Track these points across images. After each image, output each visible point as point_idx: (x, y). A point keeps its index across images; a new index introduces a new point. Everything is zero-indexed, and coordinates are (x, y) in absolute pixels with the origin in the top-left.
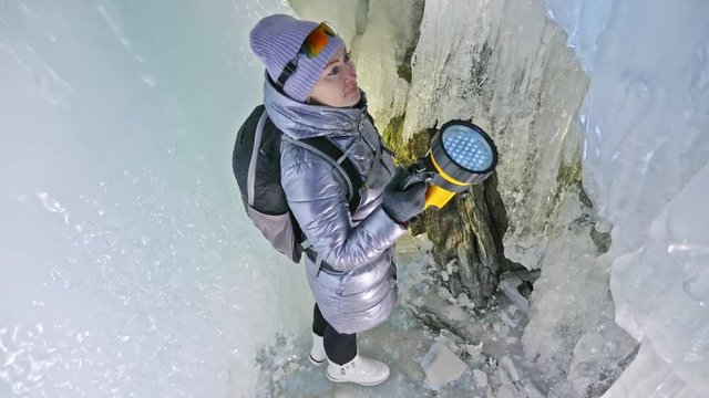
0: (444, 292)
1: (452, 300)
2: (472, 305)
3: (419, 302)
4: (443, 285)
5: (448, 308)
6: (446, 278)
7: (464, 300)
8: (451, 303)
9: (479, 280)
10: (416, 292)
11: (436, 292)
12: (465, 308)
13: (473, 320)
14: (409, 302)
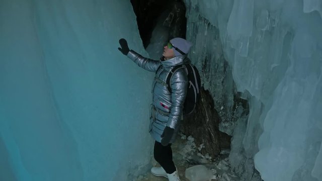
0: (199, 154)
1: (203, 157)
2: (211, 158)
3: (190, 158)
4: (199, 152)
5: (202, 159)
6: (200, 150)
7: (207, 156)
8: (202, 158)
9: (212, 148)
10: (189, 154)
11: (196, 154)
12: (208, 159)
13: (211, 163)
14: (186, 158)
